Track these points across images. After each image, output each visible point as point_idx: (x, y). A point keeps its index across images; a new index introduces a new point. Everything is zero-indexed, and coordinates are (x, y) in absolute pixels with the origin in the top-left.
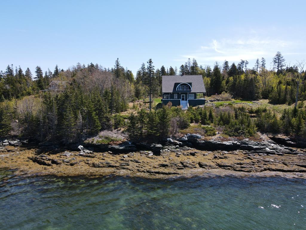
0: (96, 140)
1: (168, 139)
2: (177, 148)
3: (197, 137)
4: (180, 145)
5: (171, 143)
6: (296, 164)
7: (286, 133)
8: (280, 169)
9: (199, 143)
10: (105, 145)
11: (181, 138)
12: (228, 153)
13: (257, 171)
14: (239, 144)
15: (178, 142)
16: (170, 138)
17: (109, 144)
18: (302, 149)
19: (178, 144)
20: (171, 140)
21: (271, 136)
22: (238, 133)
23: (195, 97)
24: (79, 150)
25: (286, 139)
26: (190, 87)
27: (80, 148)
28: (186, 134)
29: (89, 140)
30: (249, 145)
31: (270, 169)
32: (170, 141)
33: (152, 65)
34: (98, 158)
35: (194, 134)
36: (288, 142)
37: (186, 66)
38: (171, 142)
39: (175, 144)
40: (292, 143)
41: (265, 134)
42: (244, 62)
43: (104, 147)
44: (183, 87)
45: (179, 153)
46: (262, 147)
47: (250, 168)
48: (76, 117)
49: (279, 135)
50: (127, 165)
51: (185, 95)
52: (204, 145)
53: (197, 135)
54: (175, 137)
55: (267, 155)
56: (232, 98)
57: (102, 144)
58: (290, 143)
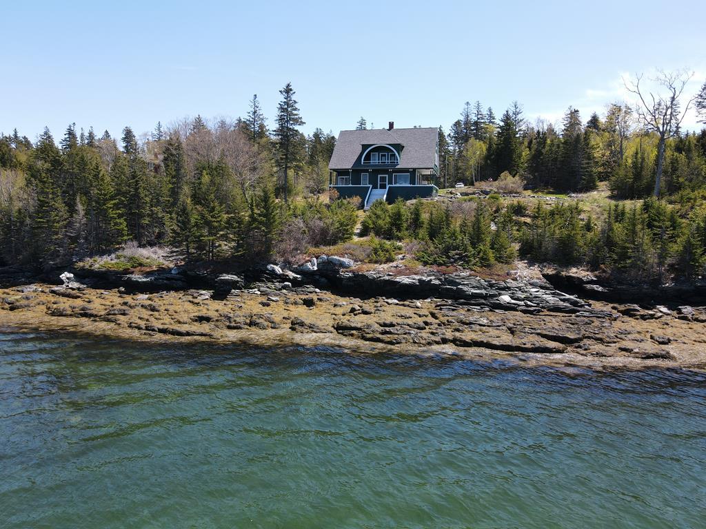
1: (270, 267)
2: (284, 287)
3: (342, 265)
4: (294, 281)
5: (273, 276)
6: (539, 331)
8: (482, 342)
9: (341, 279)
10: (116, 273)
11: (302, 265)
12: (397, 304)
13: (415, 343)
14: (437, 282)
15: (291, 275)
16: (277, 264)
17: (126, 271)
18: (615, 305)
19: (289, 280)
20: (278, 269)
21: (550, 272)
22: (449, 257)
23: (413, 182)
24: (62, 282)
25: (585, 279)
27: (64, 278)
28: (317, 258)
29: (87, 263)
30: (460, 287)
31: (458, 340)
32: (273, 270)
33: (294, 98)
35: (336, 257)
36: (588, 286)
38: (276, 274)
39: (283, 278)
40: (600, 289)
41: (536, 266)
43: (114, 278)
44: (382, 155)
46: (493, 292)
47: (405, 334)
49: (574, 270)
51: (387, 176)
52: (352, 283)
53: (342, 259)
54: (290, 263)
55: (491, 311)
56: (526, 188)
57: (111, 272)
58: (593, 290)
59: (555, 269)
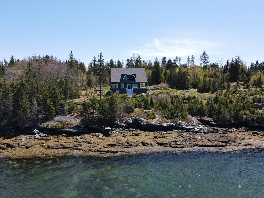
0: (51, 124)
1: (116, 122)
2: (123, 130)
3: (141, 120)
4: (126, 127)
5: (118, 126)
6: (217, 140)
7: (210, 116)
8: (206, 145)
9: (142, 125)
10: (59, 128)
11: (127, 121)
12: (166, 133)
13: (188, 147)
14: (174, 125)
15: (124, 125)
16: (117, 121)
17: (63, 128)
18: (221, 128)
19: (124, 127)
20: (119, 123)
21: (199, 118)
22: (173, 116)
23: (139, 87)
24: (35, 134)
25: (210, 120)
26: (135, 78)
27: (35, 132)
28: (131, 118)
29: (45, 125)
30: (182, 126)
31: (199, 145)
32: (118, 124)
33: (103, 58)
34: (53, 140)
35: (138, 118)
36: (212, 123)
37: (131, 60)
38: (119, 125)
39: (122, 126)
40: (215, 123)
41: (194, 117)
42: (178, 58)
43: (58, 130)
44: (128, 77)
45: (125, 134)
46: (192, 127)
47: (183, 144)
48: (32, 104)
49: (205, 118)
50: (79, 146)
51: (130, 84)
52: (146, 127)
53: (140, 118)
54: (122, 120)
55: (196, 134)
56: (169, 87)
57: (57, 128)
58: (213, 124)
59: (200, 118)
